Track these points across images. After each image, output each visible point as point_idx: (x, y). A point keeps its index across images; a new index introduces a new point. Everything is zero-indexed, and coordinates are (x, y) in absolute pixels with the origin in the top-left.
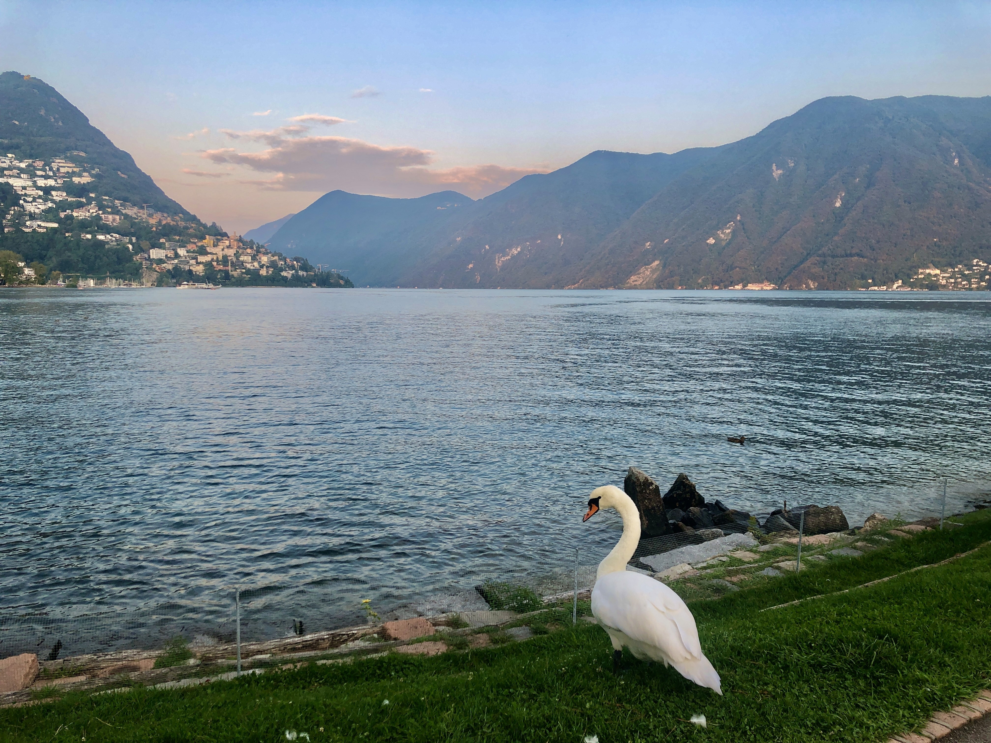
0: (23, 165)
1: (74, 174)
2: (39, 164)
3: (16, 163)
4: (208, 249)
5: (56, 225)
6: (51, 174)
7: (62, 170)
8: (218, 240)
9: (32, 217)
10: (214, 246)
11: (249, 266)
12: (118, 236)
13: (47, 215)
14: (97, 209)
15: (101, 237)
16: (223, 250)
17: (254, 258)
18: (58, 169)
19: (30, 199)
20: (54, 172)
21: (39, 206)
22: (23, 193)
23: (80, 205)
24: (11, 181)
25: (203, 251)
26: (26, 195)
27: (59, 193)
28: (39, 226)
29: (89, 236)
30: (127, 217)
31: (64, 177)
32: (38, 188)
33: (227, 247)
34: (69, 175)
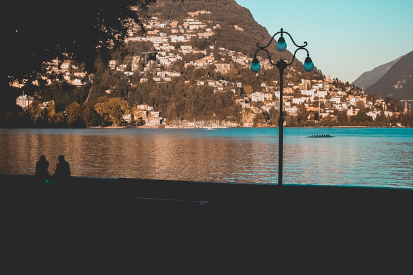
0: (162, 26)
1: (200, 30)
2: (174, 24)
3: (158, 24)
4: (303, 92)
5: (178, 75)
6: (183, 31)
7: (191, 27)
8: (313, 83)
9: (163, 68)
10: (309, 88)
11: (337, 107)
12: (225, 82)
14: (213, 59)
15: (211, 84)
16: (315, 92)
17: (343, 99)
18: (188, 27)
19: (164, 54)
20: (185, 30)
21: (170, 59)
22: (160, 49)
23: (201, 56)
24: (152, 39)
25: (297, 94)
26: (162, 50)
27: (187, 47)
28: (166, 76)
29: (202, 83)
30: (236, 65)
31: (192, 33)
32: (171, 44)
33: (320, 90)
34: (196, 31)
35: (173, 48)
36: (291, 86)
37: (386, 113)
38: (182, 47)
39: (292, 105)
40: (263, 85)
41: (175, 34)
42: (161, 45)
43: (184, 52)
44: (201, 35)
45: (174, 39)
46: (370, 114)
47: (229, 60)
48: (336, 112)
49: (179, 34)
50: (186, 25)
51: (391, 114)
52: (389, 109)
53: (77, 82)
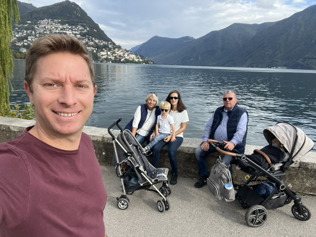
1: (82, 30)
2: (74, 27)
4: (116, 52)
8: (119, 50)
14: (88, 40)
17: (128, 55)
23: (83, 39)
24: (67, 32)
25: (114, 53)
31: (80, 31)
32: (73, 34)
35: (74, 35)
36: (112, 51)
38: (77, 35)
39: (113, 56)
40: (104, 49)
41: (74, 30)
42: (70, 34)
43: (78, 37)
44: (83, 32)
45: (74, 32)
47: (92, 41)
49: (76, 31)
50: (78, 28)
51: (142, 60)
52: (141, 59)
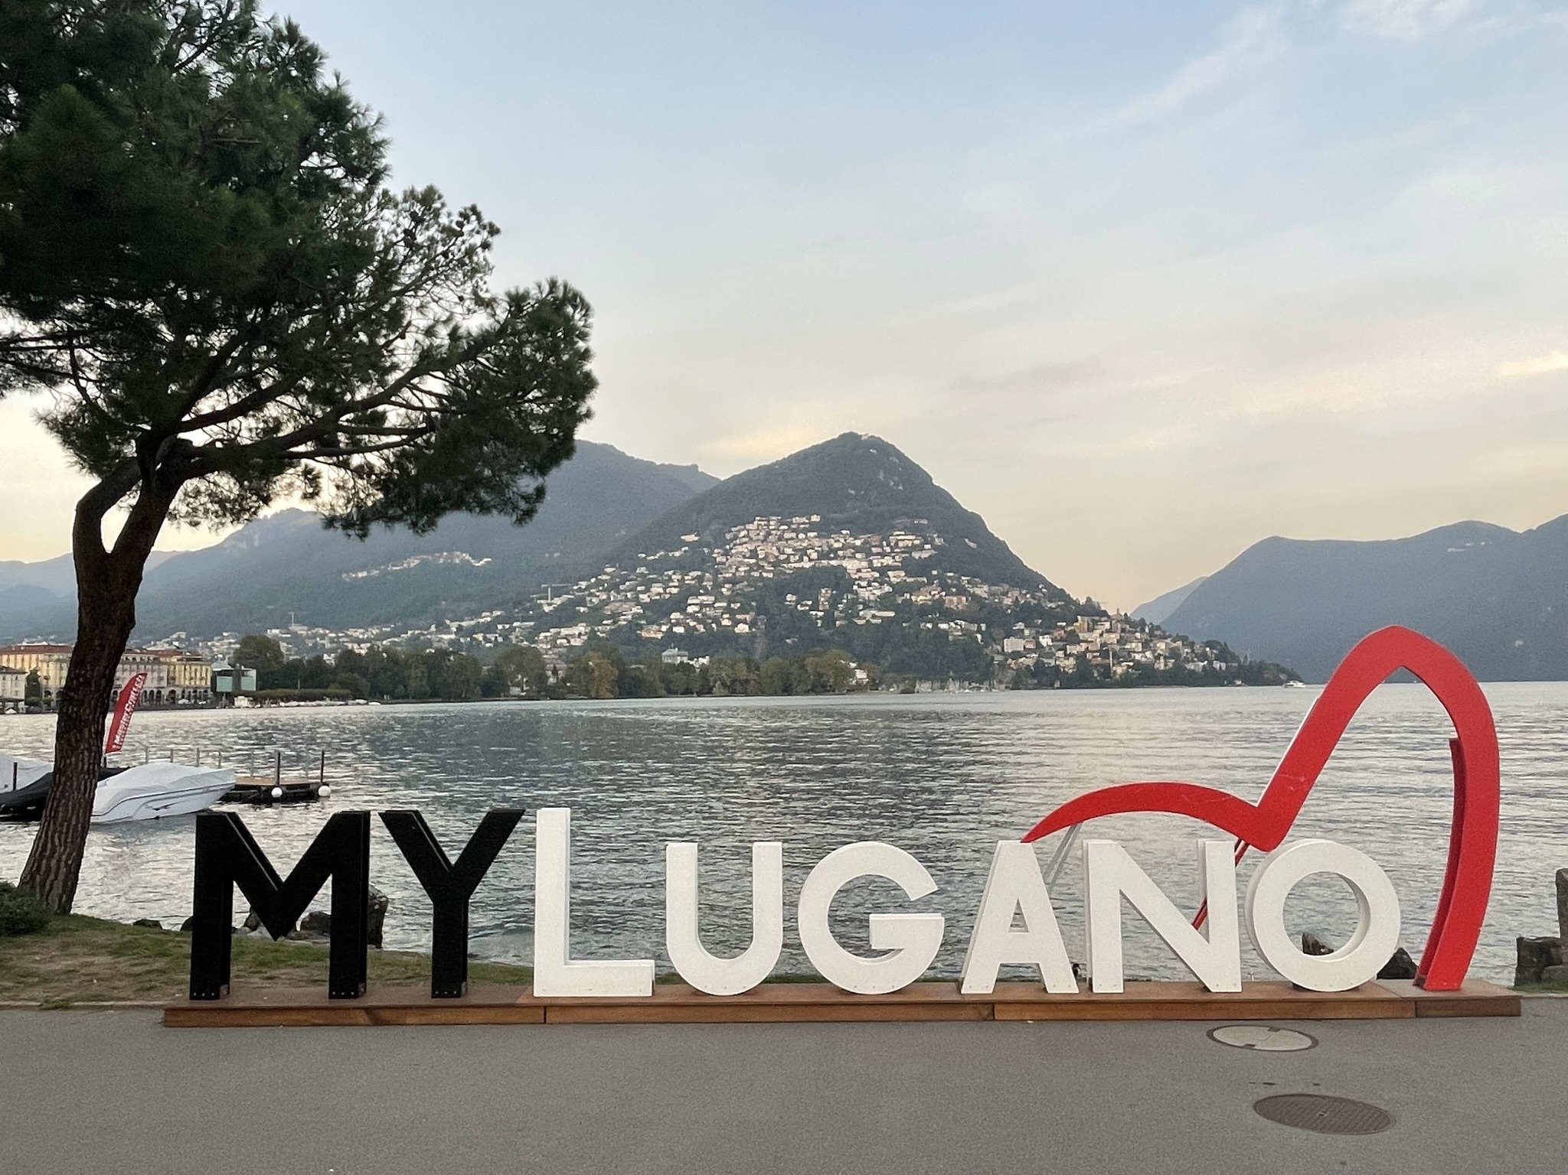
0: (858, 543)
1: (914, 548)
3: (850, 540)
4: (1081, 636)
5: (892, 614)
6: (888, 549)
7: (901, 544)
8: (1095, 622)
9: (867, 605)
10: (1090, 630)
11: (1138, 657)
12: (963, 623)
13: (884, 603)
14: (939, 589)
15: (943, 626)
16: (1101, 635)
17: (1146, 645)
18: (897, 544)
19: (864, 584)
20: (892, 547)
21: (874, 591)
22: (857, 576)
24: (845, 563)
25: (1073, 638)
26: (860, 579)
27: (897, 573)
28: (874, 616)
29: (929, 626)
30: (975, 597)
33: (1108, 631)
34: (909, 550)
35: (876, 574)
37: (1217, 665)
40: (1020, 625)
43: (895, 580)
46: (1191, 666)
48: (1138, 665)
50: (893, 541)
53: (742, 628)
